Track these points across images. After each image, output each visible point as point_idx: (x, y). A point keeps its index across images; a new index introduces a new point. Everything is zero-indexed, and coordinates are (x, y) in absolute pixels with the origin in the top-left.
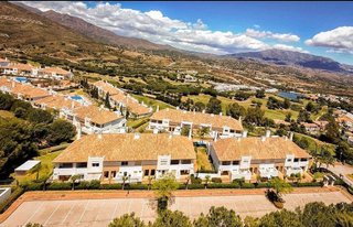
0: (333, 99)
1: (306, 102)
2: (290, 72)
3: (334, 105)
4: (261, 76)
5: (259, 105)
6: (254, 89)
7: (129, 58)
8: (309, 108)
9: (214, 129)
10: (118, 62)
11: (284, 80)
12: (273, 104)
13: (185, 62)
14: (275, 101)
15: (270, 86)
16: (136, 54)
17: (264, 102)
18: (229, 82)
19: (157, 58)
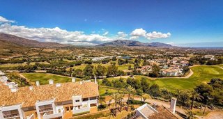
0: (144, 56)
1: (134, 60)
2: (125, 48)
3: (145, 58)
4: (114, 51)
5: (114, 64)
6: (111, 57)
7: (46, 52)
8: (136, 61)
9: (58, 104)
10: (39, 55)
11: (123, 52)
12: (121, 63)
13: (78, 51)
14: (121, 61)
15: (118, 55)
16: (51, 50)
17: (117, 62)
18: (100, 56)
19: (63, 51)
